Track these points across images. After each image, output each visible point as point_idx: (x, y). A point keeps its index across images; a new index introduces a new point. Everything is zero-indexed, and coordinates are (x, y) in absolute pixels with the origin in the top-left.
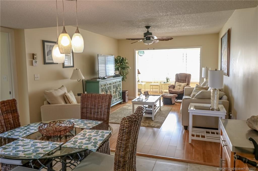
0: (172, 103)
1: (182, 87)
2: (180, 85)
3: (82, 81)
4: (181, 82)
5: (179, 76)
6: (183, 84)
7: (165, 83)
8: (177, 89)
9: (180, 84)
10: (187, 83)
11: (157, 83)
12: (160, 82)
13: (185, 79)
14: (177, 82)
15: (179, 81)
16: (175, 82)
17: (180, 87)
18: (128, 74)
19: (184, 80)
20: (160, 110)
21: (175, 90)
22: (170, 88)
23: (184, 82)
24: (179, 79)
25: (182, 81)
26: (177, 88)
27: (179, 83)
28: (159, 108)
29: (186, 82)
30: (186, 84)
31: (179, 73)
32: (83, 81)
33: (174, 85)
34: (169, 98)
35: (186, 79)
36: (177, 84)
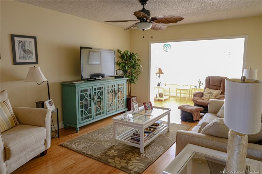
0: (193, 119)
1: (213, 96)
2: (211, 93)
3: (47, 84)
4: (213, 89)
5: (211, 80)
6: (215, 92)
7: (196, 87)
8: (207, 99)
9: (212, 91)
10: (221, 91)
11: (186, 86)
12: (191, 86)
13: (219, 85)
14: (208, 88)
15: (211, 86)
16: (205, 88)
17: (210, 96)
18: (140, 74)
19: (217, 86)
20: (168, 131)
21: (203, 99)
22: (195, 96)
23: (217, 89)
24: (211, 84)
25: (214, 87)
26: (207, 97)
27: (209, 89)
28: (167, 127)
29: (221, 89)
30: (219, 92)
31: (211, 76)
32: (49, 84)
33: (203, 91)
34: (189, 112)
35: (221, 84)
36: (206, 91)
